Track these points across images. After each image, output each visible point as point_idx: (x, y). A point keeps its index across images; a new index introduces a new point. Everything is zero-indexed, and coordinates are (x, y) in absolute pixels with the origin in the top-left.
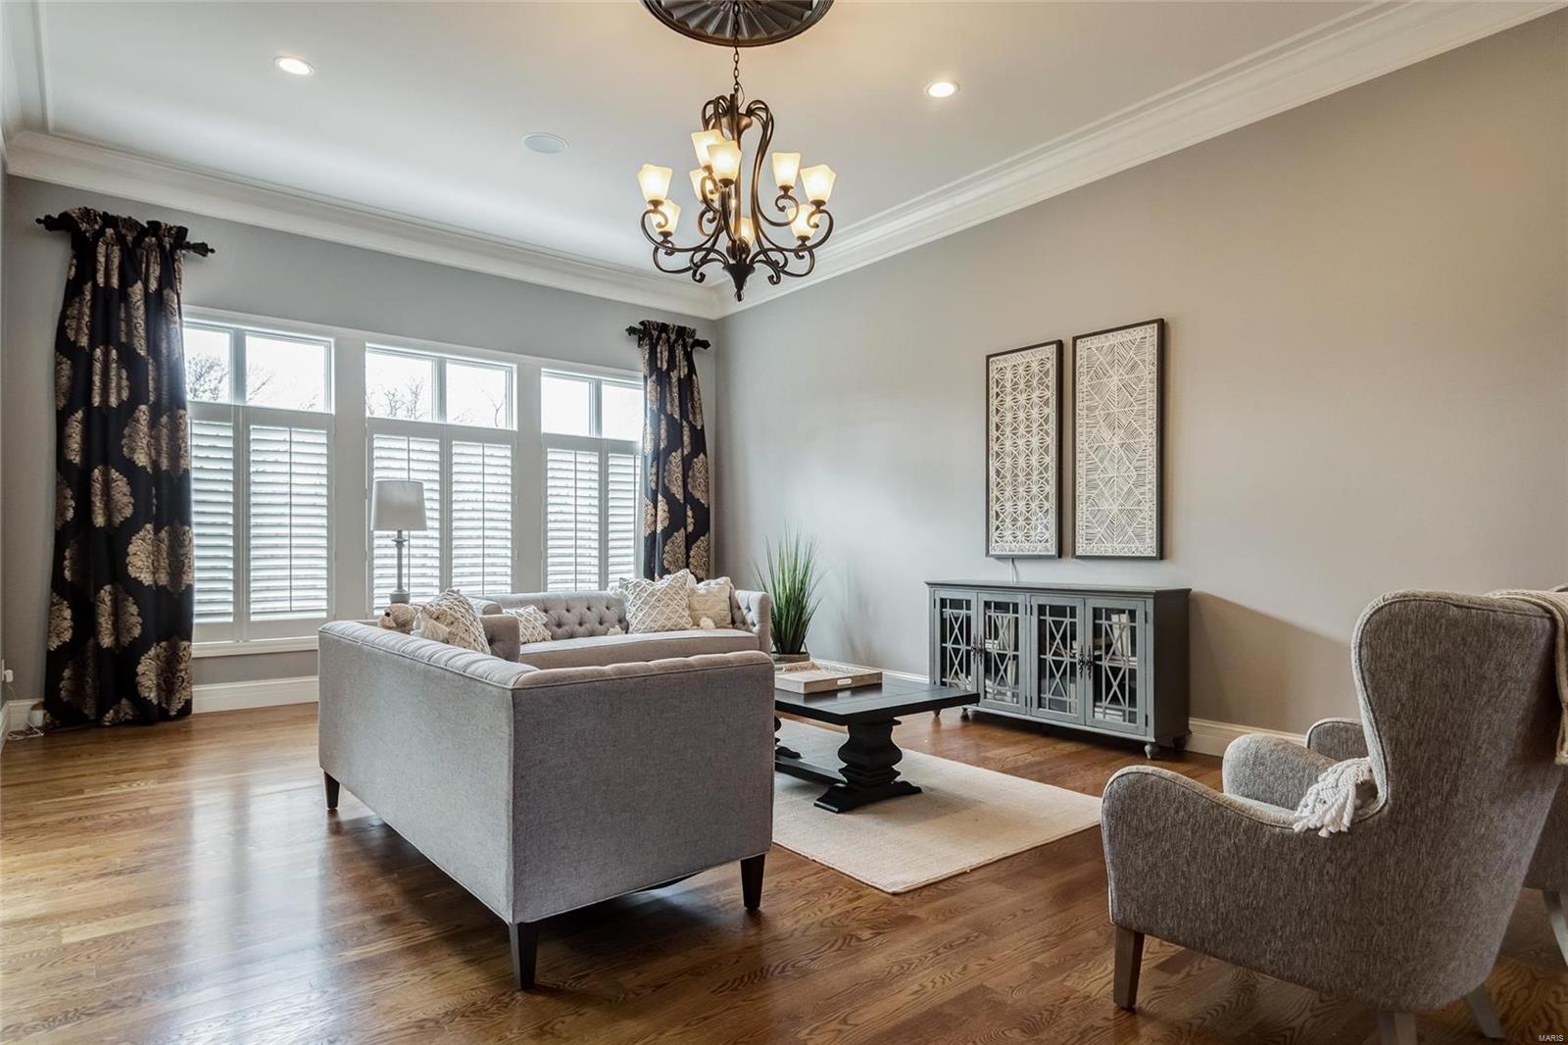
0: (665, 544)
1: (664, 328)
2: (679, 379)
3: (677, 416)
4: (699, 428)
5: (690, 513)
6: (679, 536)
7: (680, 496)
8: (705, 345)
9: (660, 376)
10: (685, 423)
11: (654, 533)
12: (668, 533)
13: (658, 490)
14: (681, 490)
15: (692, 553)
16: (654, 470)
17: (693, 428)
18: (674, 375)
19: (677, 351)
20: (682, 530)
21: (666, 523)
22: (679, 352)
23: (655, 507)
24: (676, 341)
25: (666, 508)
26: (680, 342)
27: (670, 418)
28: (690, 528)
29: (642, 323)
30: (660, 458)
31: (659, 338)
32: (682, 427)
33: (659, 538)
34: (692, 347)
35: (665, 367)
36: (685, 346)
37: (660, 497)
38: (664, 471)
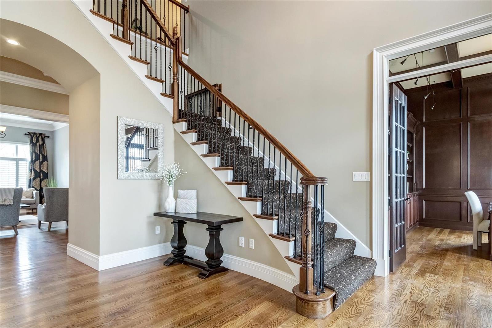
0: (33, 181)
1: (35, 133)
2: (39, 145)
3: (38, 153)
4: (45, 155)
5: (41, 174)
6: (38, 179)
7: (38, 171)
8: (48, 137)
9: (33, 145)
10: (41, 154)
11: (31, 179)
12: (34, 179)
13: (32, 169)
14: (39, 169)
15: (42, 183)
16: (31, 165)
17: (43, 155)
18: (38, 144)
19: (39, 139)
20: (39, 178)
21: (34, 177)
22: (40, 139)
23: (31, 173)
24: (39, 136)
25: (34, 173)
26: (40, 136)
27: (36, 154)
28: (42, 178)
29: (28, 133)
30: (33, 162)
31: (33, 136)
32: (39, 155)
33: (32, 180)
34: (44, 137)
35: (35, 142)
36: (42, 137)
37: (32, 171)
38: (34, 165)
